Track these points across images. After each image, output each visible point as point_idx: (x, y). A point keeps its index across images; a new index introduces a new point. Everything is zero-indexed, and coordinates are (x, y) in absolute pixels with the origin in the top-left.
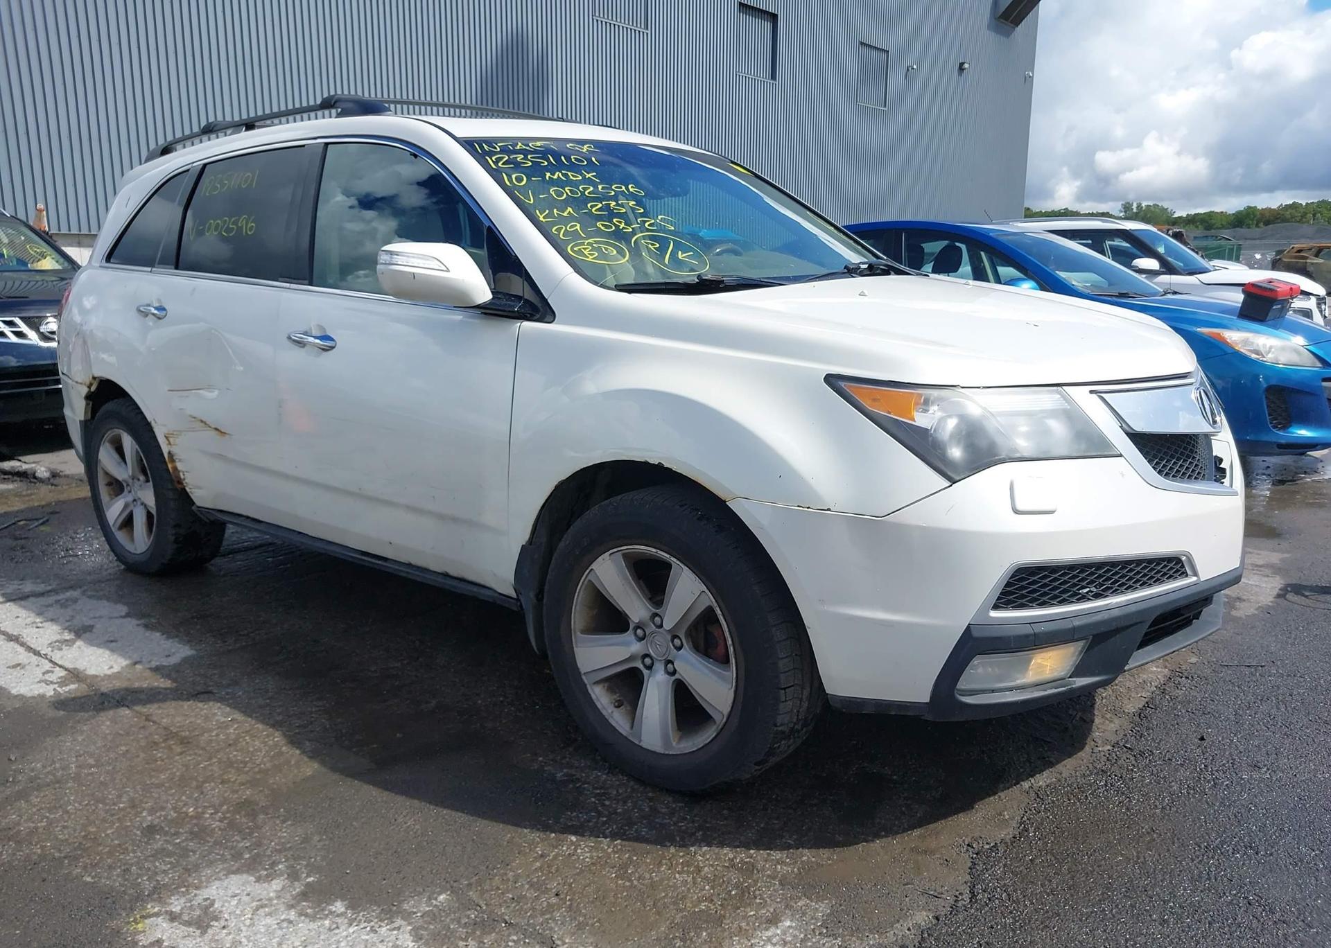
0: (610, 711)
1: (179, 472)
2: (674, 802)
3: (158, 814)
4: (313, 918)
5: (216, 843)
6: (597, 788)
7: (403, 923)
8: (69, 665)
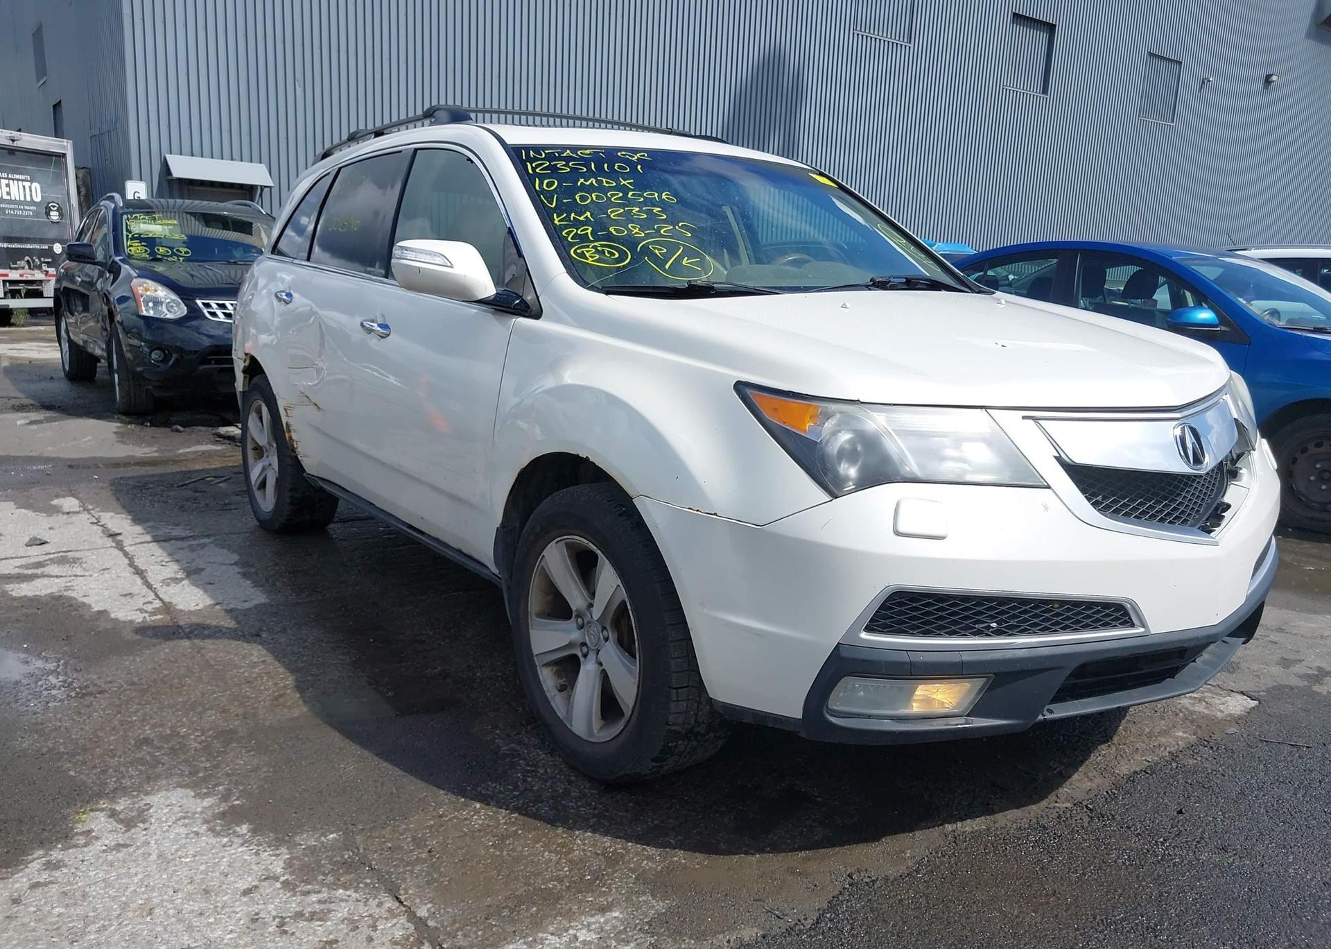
0: (553, 694)
1: (293, 441)
2: (589, 788)
3: (157, 730)
4: (217, 834)
5: (185, 761)
6: (529, 765)
7: (286, 851)
8: (167, 599)
